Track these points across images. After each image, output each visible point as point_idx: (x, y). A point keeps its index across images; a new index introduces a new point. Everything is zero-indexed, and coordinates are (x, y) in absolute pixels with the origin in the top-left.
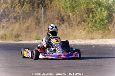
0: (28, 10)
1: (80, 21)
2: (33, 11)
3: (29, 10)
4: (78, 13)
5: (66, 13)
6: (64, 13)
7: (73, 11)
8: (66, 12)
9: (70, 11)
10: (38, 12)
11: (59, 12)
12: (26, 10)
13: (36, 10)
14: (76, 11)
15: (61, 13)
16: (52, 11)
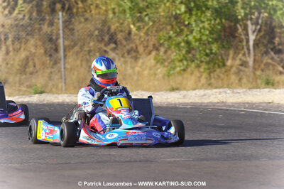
0: (27, 17)
1: (157, 45)
2: (41, 20)
3: (31, 19)
4: (151, 24)
5: (122, 24)
6: (117, 24)
7: (140, 19)
8: (121, 21)
9: (132, 19)
10: (51, 24)
11: (105, 22)
12: (23, 19)
13: (47, 18)
14: (146, 19)
15: (110, 24)
16: (86, 20)
